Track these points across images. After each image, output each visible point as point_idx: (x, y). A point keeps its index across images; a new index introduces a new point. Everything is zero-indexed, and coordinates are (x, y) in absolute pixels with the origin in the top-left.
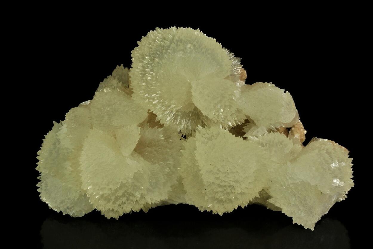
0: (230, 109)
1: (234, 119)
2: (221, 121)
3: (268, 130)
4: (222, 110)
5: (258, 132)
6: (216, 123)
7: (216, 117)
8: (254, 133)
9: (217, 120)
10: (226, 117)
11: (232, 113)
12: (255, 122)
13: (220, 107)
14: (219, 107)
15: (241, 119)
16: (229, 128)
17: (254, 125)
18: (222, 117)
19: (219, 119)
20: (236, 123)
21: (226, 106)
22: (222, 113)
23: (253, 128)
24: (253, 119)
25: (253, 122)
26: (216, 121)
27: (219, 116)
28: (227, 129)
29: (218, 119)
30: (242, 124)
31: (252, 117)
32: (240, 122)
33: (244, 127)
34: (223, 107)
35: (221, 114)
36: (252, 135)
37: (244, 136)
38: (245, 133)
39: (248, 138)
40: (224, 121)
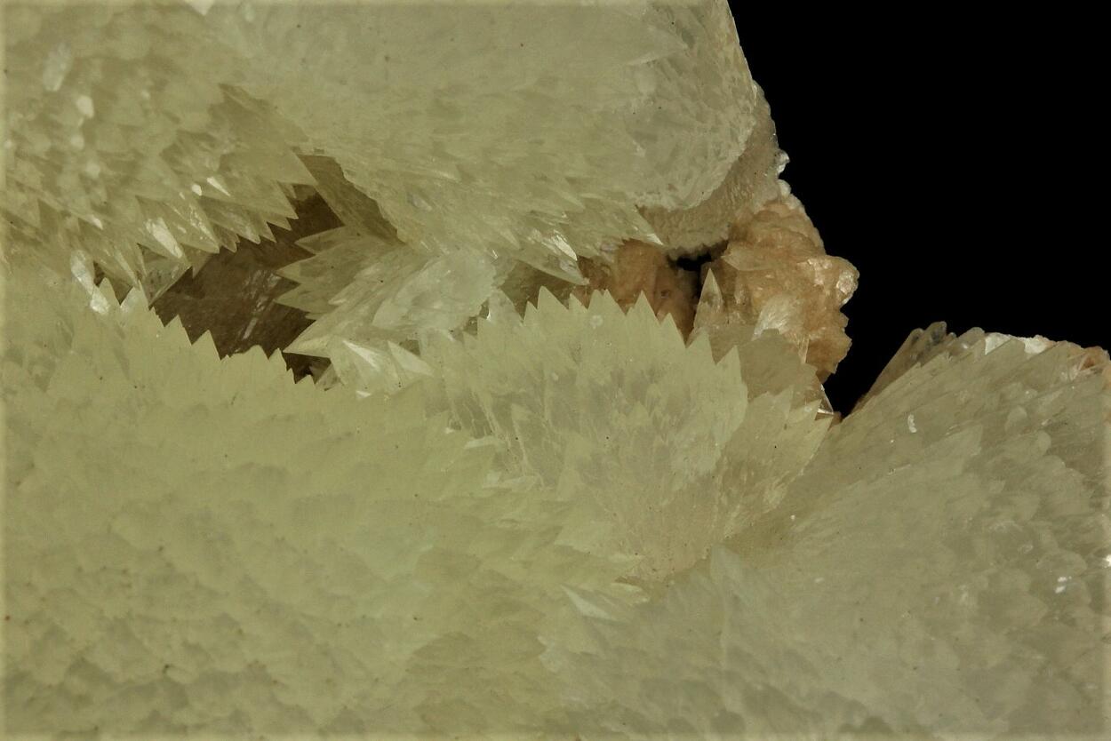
0: (159, 87)
1: (198, 190)
2: (81, 208)
3: (511, 276)
4: (86, 105)
5: (419, 301)
6: (35, 243)
7: (34, 177)
8: (387, 316)
9: (45, 210)
10: (126, 171)
11: (180, 132)
12: (390, 209)
13: (71, 78)
14: (54, 79)
16: (152, 282)
17: (382, 243)
18: (93, 169)
19: (57, 192)
20: (218, 230)
21: (117, 68)
22: (88, 130)
23: (370, 271)
24: (371, 190)
26: (33, 217)
27: (59, 169)
28: (138, 296)
29: (49, 199)
30: (270, 236)
31: (361, 172)
32: (255, 219)
33: (292, 271)
34: (96, 74)
35: (77, 141)
36: (367, 336)
37: (302, 346)
38: (297, 323)
39: (337, 365)
40: (104, 210)
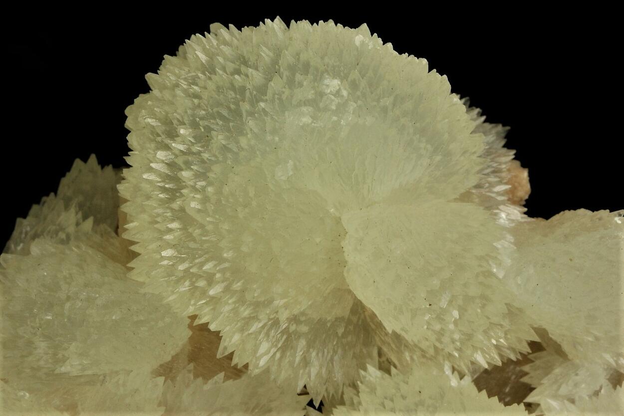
0: (483, 306)
1: (494, 342)
2: (450, 349)
3: (611, 375)
4: (456, 314)
5: (576, 385)
6: (431, 359)
7: (433, 337)
8: (564, 390)
9: (436, 348)
10: (469, 337)
11: (491, 323)
12: (566, 347)
13: (450, 302)
14: (444, 304)
15: (520, 340)
16: (473, 372)
17: (561, 359)
18: (457, 336)
19: (441, 343)
20: (501, 356)
21: (468, 299)
22: (456, 323)
23: (557, 371)
24: (559, 341)
25: (559, 351)
26: (431, 351)
27: (443, 335)
28: (468, 380)
29: (438, 345)
30: (520, 358)
31: (555, 334)
32: (513, 350)
33: (526, 368)
34: (460, 302)
35: (452, 327)
36: (555, 397)
37: (529, 399)
38: (530, 389)
39: (543, 406)
40: (459, 350)
